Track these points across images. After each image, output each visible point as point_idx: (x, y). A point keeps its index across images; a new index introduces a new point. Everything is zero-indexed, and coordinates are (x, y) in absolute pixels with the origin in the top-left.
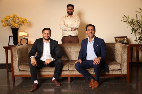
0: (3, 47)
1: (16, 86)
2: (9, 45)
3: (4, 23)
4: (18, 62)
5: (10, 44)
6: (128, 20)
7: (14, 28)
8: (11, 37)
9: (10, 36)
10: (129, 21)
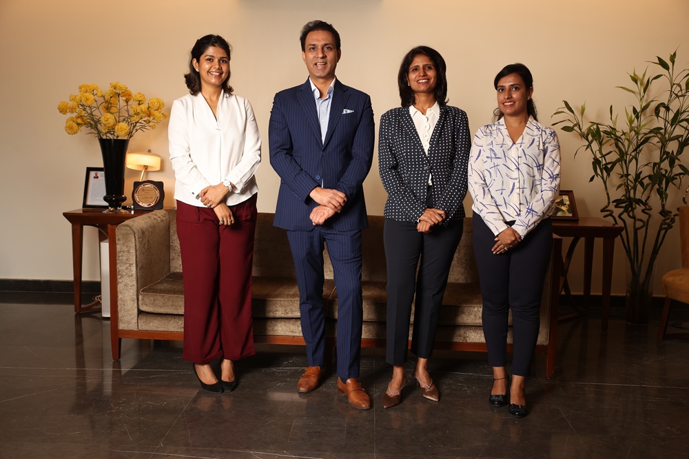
0: (66, 215)
1: (123, 373)
2: (85, 205)
3: (69, 115)
4: (135, 283)
5: (89, 203)
6: (578, 124)
7: (111, 137)
8: (92, 174)
9: (89, 170)
10: (585, 129)
